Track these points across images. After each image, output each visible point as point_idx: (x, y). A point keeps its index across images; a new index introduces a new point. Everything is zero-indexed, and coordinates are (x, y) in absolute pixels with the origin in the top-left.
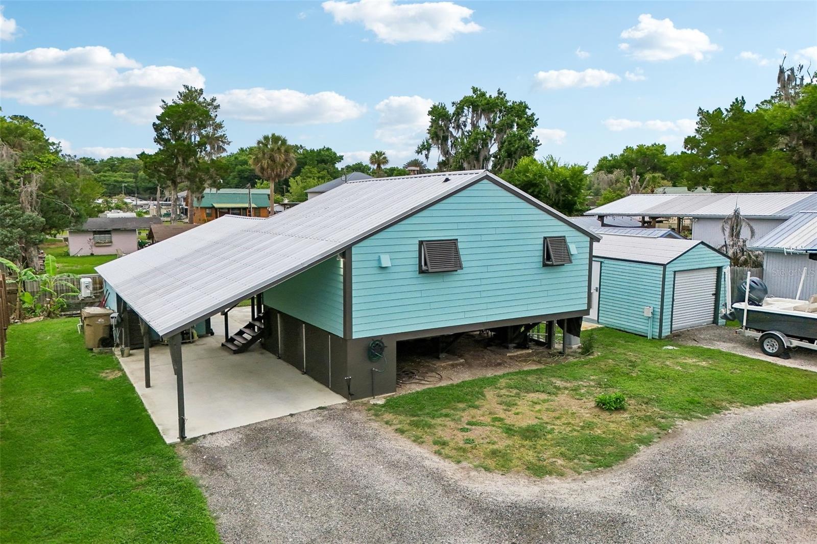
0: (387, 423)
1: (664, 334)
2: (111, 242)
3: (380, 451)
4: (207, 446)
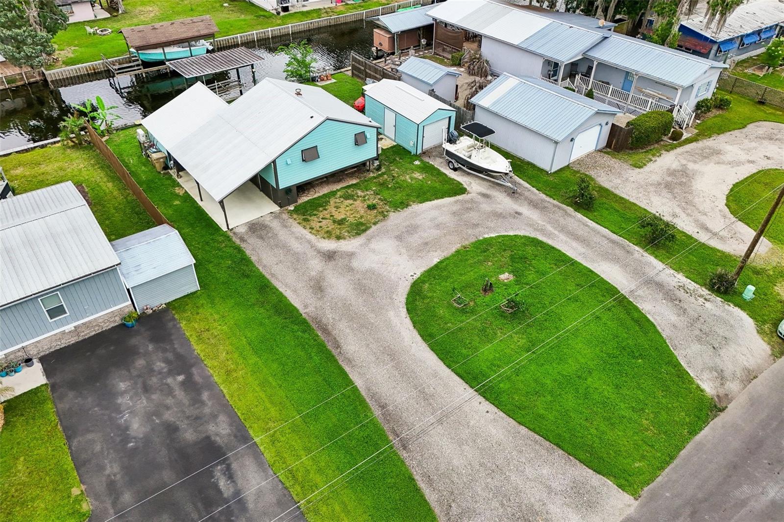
0: (295, 219)
1: (418, 153)
2: (73, 12)
3: (293, 233)
4: (236, 230)
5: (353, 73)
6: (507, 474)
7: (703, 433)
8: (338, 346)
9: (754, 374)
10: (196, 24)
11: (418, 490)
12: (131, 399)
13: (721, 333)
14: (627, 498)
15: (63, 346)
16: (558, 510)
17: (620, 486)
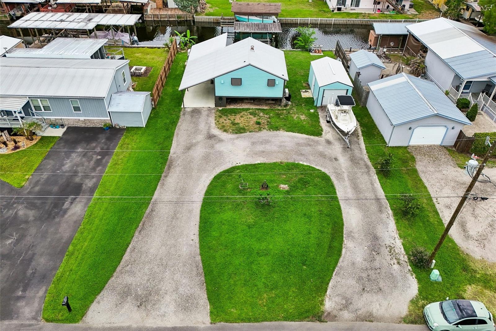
0: (216, 114)
1: (318, 106)
3: (207, 120)
4: (186, 109)
5: (335, 52)
6: (167, 270)
7: (293, 323)
8: (166, 177)
9: (372, 319)
10: (271, 7)
11: (125, 250)
12: (76, 156)
13: (382, 285)
14: (208, 320)
15: (78, 126)
16: (169, 300)
17: (211, 312)
